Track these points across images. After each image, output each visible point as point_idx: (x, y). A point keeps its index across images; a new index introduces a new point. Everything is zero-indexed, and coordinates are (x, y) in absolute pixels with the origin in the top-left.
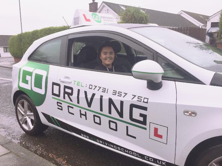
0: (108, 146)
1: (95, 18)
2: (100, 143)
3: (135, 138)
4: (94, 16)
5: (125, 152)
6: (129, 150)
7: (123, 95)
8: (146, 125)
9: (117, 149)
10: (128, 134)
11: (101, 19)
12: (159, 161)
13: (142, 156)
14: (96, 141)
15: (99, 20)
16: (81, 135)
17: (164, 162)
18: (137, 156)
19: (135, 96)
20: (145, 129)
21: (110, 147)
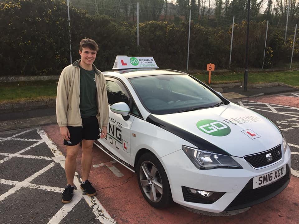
0: (109, 154)
1: (133, 62)
2: (107, 152)
3: (118, 149)
4: (132, 60)
5: (115, 158)
6: (117, 157)
7: (114, 121)
8: (121, 141)
9: (113, 156)
10: (116, 147)
11: (139, 62)
12: (127, 163)
13: (121, 160)
14: (105, 151)
15: (135, 63)
16: (100, 146)
17: (128, 164)
18: (119, 161)
19: (118, 123)
20: (121, 143)
21: (110, 154)
